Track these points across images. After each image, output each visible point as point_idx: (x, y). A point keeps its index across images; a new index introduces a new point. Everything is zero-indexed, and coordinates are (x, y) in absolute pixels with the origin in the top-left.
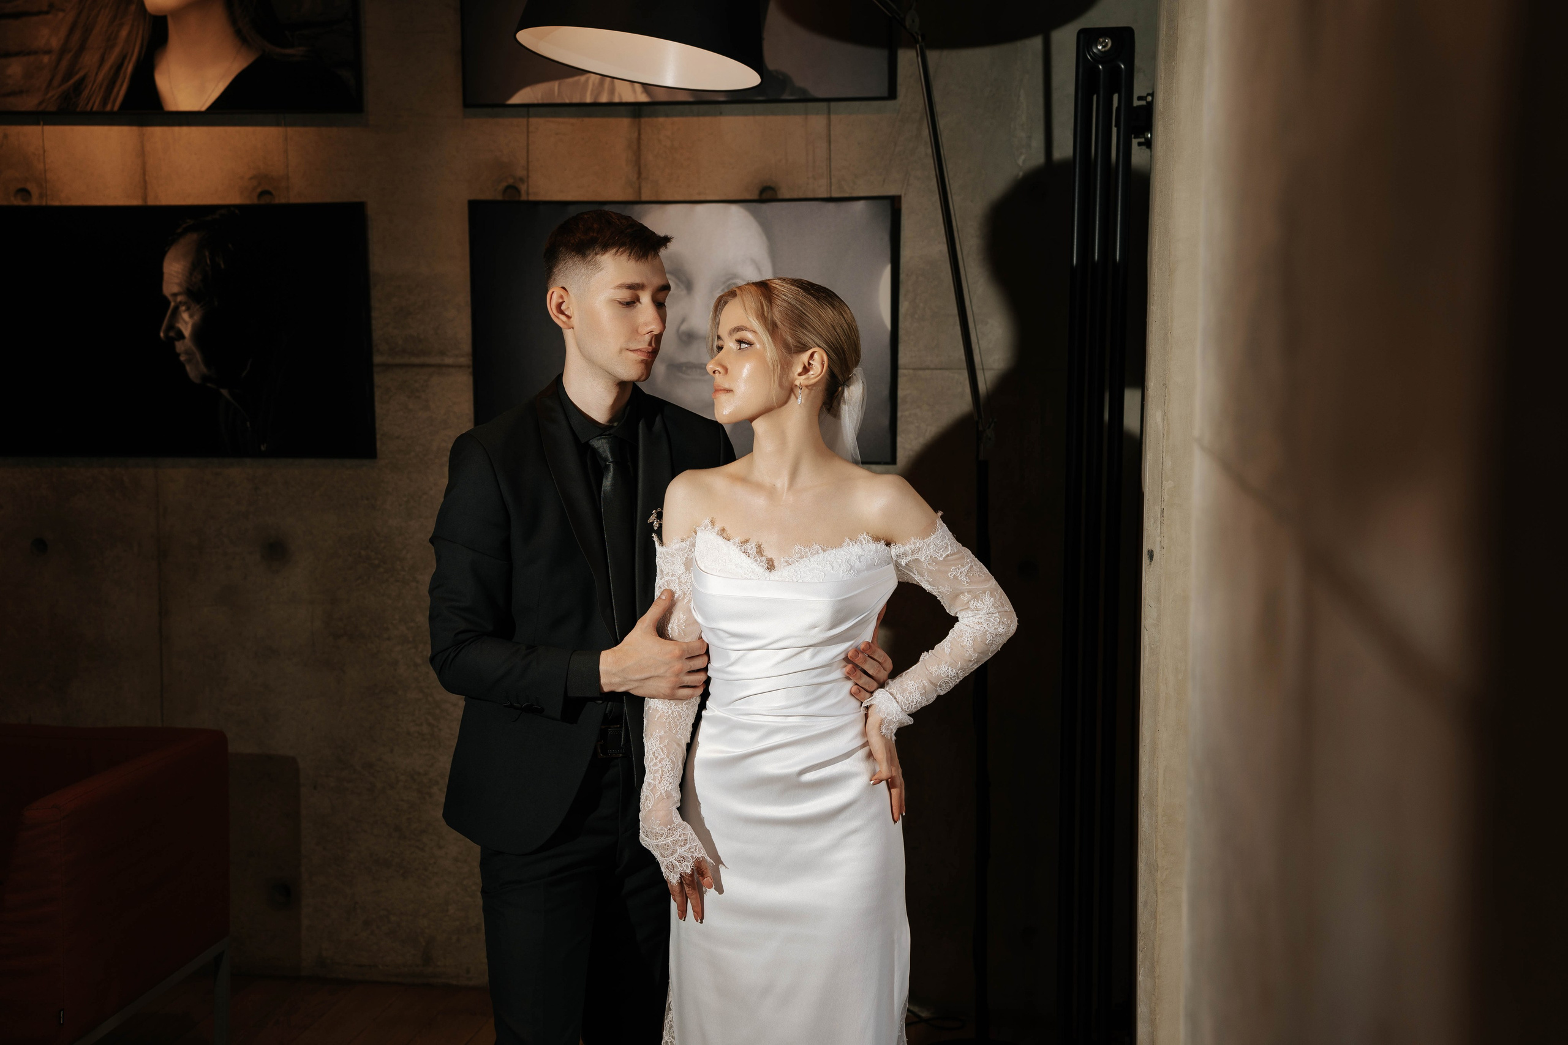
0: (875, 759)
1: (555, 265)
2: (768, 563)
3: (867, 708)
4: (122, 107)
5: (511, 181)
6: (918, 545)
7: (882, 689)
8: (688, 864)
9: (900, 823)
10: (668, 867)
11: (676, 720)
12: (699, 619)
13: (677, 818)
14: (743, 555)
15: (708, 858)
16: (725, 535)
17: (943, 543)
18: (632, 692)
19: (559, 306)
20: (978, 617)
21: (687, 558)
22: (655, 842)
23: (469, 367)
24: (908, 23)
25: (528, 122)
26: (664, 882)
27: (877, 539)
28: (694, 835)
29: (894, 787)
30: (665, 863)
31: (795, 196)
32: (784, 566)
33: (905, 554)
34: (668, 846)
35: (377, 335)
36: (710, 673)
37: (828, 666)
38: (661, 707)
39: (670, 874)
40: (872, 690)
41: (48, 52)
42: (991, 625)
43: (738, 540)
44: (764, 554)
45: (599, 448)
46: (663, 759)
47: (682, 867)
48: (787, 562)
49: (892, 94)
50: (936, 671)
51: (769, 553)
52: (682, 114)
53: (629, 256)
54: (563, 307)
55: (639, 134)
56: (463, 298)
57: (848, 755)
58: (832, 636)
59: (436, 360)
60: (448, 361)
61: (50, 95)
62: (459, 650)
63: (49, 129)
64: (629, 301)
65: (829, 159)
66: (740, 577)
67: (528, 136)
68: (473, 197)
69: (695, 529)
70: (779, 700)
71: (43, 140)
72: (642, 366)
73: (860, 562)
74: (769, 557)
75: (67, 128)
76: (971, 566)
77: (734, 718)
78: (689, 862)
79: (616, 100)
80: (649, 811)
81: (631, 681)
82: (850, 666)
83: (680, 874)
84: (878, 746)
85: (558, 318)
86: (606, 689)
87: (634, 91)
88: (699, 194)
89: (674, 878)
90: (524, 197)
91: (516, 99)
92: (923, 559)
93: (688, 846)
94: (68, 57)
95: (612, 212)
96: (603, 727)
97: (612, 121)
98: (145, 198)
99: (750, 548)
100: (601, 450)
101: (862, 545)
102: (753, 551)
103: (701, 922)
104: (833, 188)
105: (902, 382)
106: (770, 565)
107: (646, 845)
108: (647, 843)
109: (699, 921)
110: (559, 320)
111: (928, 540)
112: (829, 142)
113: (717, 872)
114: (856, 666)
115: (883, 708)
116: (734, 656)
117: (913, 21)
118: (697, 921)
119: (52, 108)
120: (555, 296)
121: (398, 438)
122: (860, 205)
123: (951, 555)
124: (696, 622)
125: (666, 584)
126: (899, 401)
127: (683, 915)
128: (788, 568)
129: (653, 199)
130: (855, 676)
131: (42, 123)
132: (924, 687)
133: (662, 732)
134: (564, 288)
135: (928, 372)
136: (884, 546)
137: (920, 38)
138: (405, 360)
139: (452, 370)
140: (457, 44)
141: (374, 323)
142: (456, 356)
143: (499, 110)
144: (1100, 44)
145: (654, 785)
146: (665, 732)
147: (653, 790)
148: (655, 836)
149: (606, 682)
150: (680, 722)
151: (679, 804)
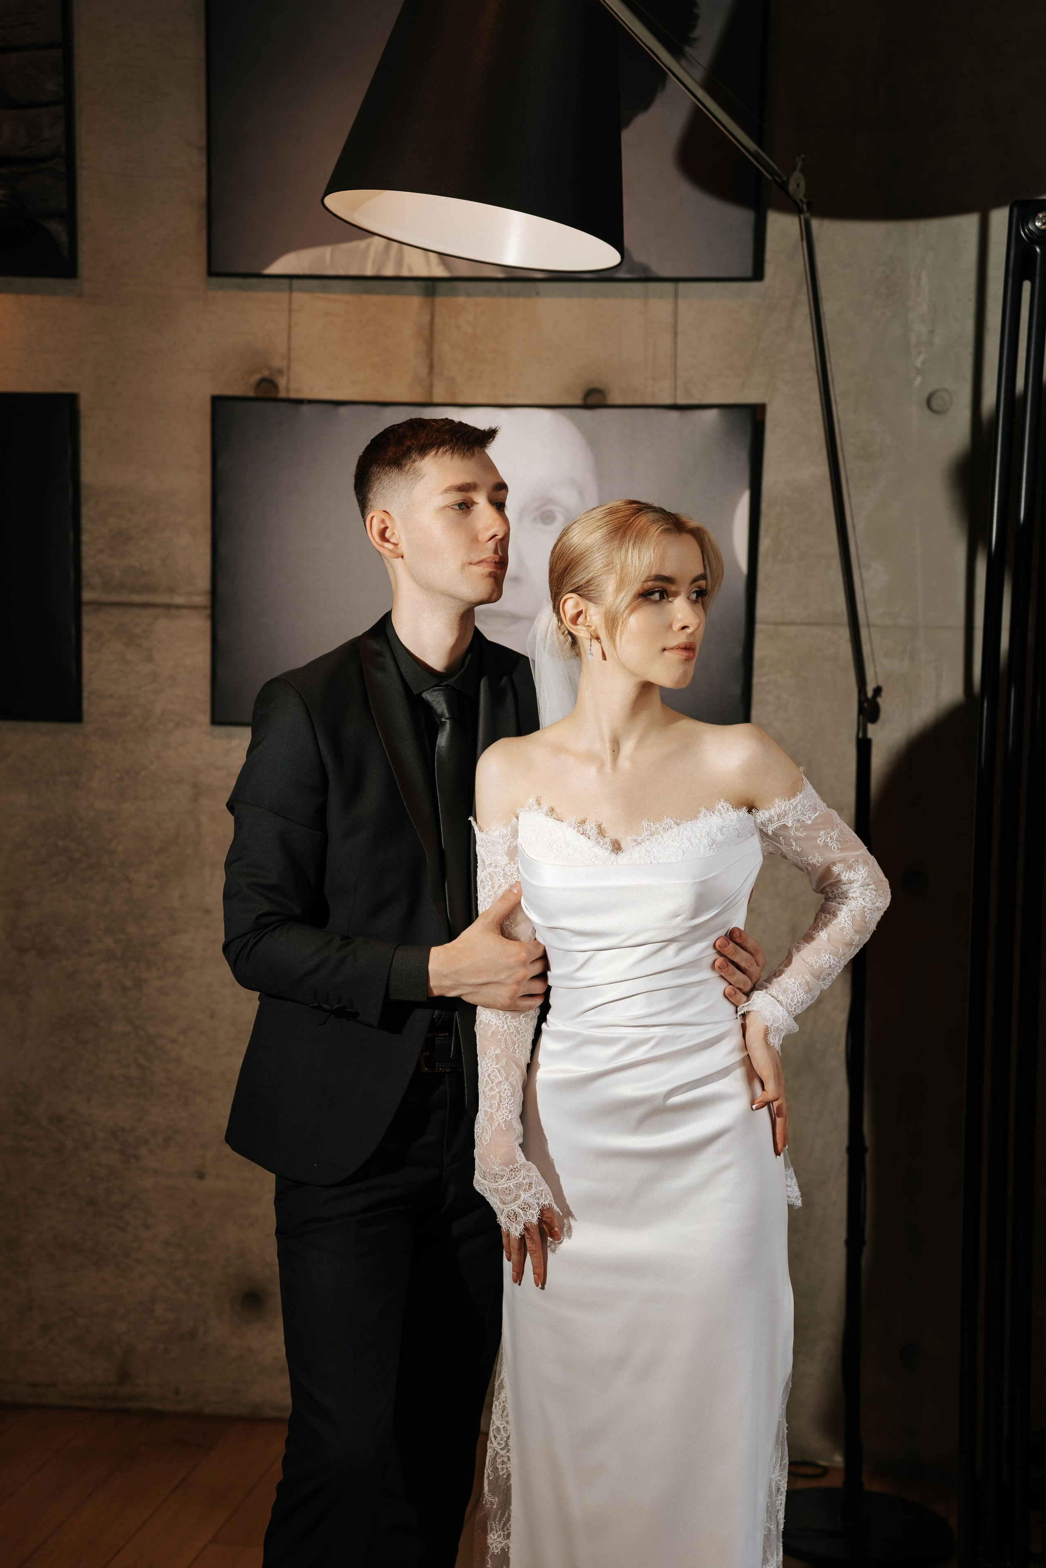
0: (758, 1078)
2: (614, 845)
3: (744, 1016)
5: (266, 373)
6: (783, 808)
7: (763, 990)
8: (534, 1212)
10: (508, 1217)
11: (513, 1037)
12: (533, 917)
13: (520, 1157)
14: (582, 837)
15: (557, 1207)
16: (556, 815)
17: (810, 803)
18: (464, 998)
19: (382, 533)
21: (511, 846)
22: (494, 1185)
23: (205, 608)
24: (792, 187)
25: (290, 297)
27: (737, 805)
28: (540, 1176)
29: (779, 1115)
30: (505, 1212)
32: (633, 846)
33: (770, 821)
35: (87, 564)
36: (550, 979)
37: (692, 965)
38: (494, 1020)
39: (512, 1225)
40: (749, 991)
43: (573, 819)
44: (607, 835)
45: (434, 701)
46: (501, 1082)
47: (526, 1215)
48: (635, 841)
49: (758, 274)
50: (816, 962)
51: (612, 834)
52: (487, 294)
54: (388, 535)
55: (432, 318)
57: (723, 1073)
58: (697, 925)
59: (161, 598)
60: (179, 600)
62: (260, 936)
64: (462, 504)
65: (675, 356)
66: (582, 864)
67: (290, 317)
68: (217, 392)
69: (515, 811)
70: (637, 1008)
72: (490, 580)
73: (720, 833)
74: (613, 838)
77: (584, 1032)
78: (534, 1210)
79: (405, 273)
80: (486, 1146)
81: (464, 985)
82: (721, 961)
83: (524, 1225)
84: (763, 1062)
85: (383, 547)
86: (436, 992)
87: (428, 262)
88: (507, 396)
89: (516, 1230)
90: (282, 394)
91: (276, 268)
92: (791, 824)
93: (533, 1191)
96: (431, 1034)
97: (397, 300)
99: (589, 828)
100: (436, 704)
101: (720, 813)
102: (593, 832)
103: (544, 1288)
104: (678, 392)
106: (616, 847)
107: (481, 1190)
108: (482, 1188)
109: (540, 1286)
110: (385, 549)
111: (794, 801)
112: (675, 334)
114: (728, 960)
115: (765, 1014)
116: (580, 958)
117: (798, 185)
118: (537, 1285)
120: (375, 522)
121: (111, 696)
122: (712, 414)
123: (820, 817)
125: (491, 877)
127: (518, 1277)
128: (638, 848)
129: (449, 400)
130: (726, 973)
132: (806, 983)
133: (498, 1050)
134: (384, 510)
135: (792, 627)
136: (747, 813)
137: (805, 207)
138: (124, 597)
139: (185, 612)
140: (200, 193)
141: (87, 551)
142: (190, 594)
143: (254, 281)
144: (1038, 219)
145: (491, 1113)
146: (502, 1051)
147: (491, 1119)
148: (496, 1177)
149: (436, 984)
150: (518, 1039)
151: (521, 1140)
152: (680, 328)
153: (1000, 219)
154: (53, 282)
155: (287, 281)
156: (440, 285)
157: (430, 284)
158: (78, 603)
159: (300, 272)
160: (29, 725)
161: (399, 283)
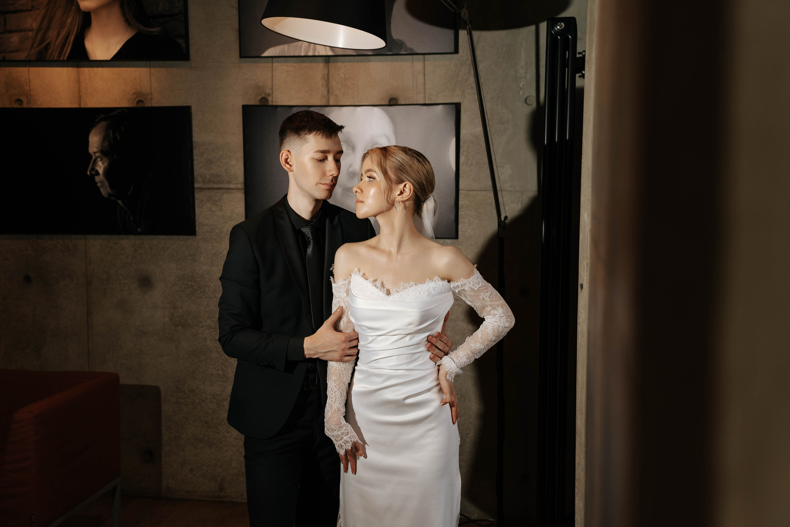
0: (443, 392)
1: (284, 139)
2: (387, 292)
3: (439, 366)
4: (69, 58)
5: (264, 95)
6: (464, 282)
7: (447, 356)
8: (349, 445)
9: (456, 424)
10: (339, 446)
11: (343, 371)
12: (353, 320)
13: (343, 422)
14: (374, 287)
15: (360, 441)
16: (365, 277)
17: (477, 281)
18: (320, 358)
19: (286, 160)
20: (495, 318)
21: (347, 289)
22: (332, 434)
23: (242, 189)
24: (462, 15)
25: (272, 65)
26: (338, 454)
27: (443, 279)
28: (352, 429)
29: (453, 406)
30: (338, 444)
31: (407, 103)
32: (395, 293)
33: (458, 287)
34: (339, 436)
35: (196, 173)
36: (359, 348)
37: (418, 344)
38: (335, 364)
39: (340, 450)
40: (441, 357)
41: (31, 30)
42: (502, 323)
43: (371, 279)
44: (385, 287)
45: (305, 232)
46: (336, 391)
47: (346, 446)
48: (397, 291)
49: (456, 51)
50: (474, 346)
51: (387, 286)
52: (350, 61)
53: (322, 136)
54: (288, 160)
55: (328, 71)
56: (240, 154)
57: (429, 390)
58: (420, 329)
59: (226, 186)
60: (232, 186)
61: (32, 52)
62: (233, 335)
63: (32, 69)
64: (321, 159)
65: (425, 84)
66: (373, 299)
67: (272, 73)
68: (244, 104)
69: (350, 274)
70: (393, 362)
71: (29, 74)
72: (328, 192)
73: (434, 291)
74: (388, 288)
75: (41, 69)
76: (492, 293)
77: (371, 370)
78: (349, 443)
79: (317, 54)
80: (329, 417)
81: (319, 353)
82: (429, 344)
83: (345, 450)
84: (445, 385)
85: (285, 166)
86: (307, 357)
87: (326, 49)
89: (342, 452)
90: (270, 104)
91: (266, 54)
92: (467, 289)
93: (349, 435)
94: (41, 33)
95: (314, 112)
96: (307, 374)
97: (315, 65)
98: (80, 104)
99: (378, 284)
100: (306, 233)
101: (435, 282)
103: (355, 474)
104: (426, 99)
105: (461, 197)
106: (388, 293)
107: (328, 435)
108: (328, 434)
109: (354, 474)
110: (286, 167)
111: (469, 280)
112: (424, 75)
113: (364, 449)
114: (432, 344)
115: (448, 366)
116: (371, 339)
117: (465, 14)
118: (353, 474)
119: (33, 58)
120: (284, 155)
121: (207, 225)
122: (441, 106)
123: (481, 287)
124: (351, 322)
125: (338, 302)
126: (460, 207)
127: (346, 470)
128: (397, 294)
130: (431, 349)
131: (28, 66)
132: (468, 355)
133: (336, 377)
134: (289, 151)
135: (474, 192)
136: (447, 283)
137: (469, 23)
138: (211, 186)
139: (234, 191)
140: (236, 25)
141: (195, 167)
142: (236, 184)
143: (258, 59)
144: (558, 25)
145: (332, 404)
146: (337, 378)
147: (331, 407)
148: (333, 430)
149: (307, 353)
150: (345, 373)
151: (344, 414)
152: (426, 73)
153: (543, 26)
154: (180, 63)
155: (271, 59)
156: (331, 58)
157: (327, 58)
158: (193, 189)
159: (276, 55)
160: (176, 237)
161: (315, 58)
